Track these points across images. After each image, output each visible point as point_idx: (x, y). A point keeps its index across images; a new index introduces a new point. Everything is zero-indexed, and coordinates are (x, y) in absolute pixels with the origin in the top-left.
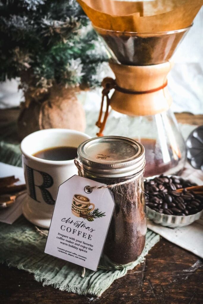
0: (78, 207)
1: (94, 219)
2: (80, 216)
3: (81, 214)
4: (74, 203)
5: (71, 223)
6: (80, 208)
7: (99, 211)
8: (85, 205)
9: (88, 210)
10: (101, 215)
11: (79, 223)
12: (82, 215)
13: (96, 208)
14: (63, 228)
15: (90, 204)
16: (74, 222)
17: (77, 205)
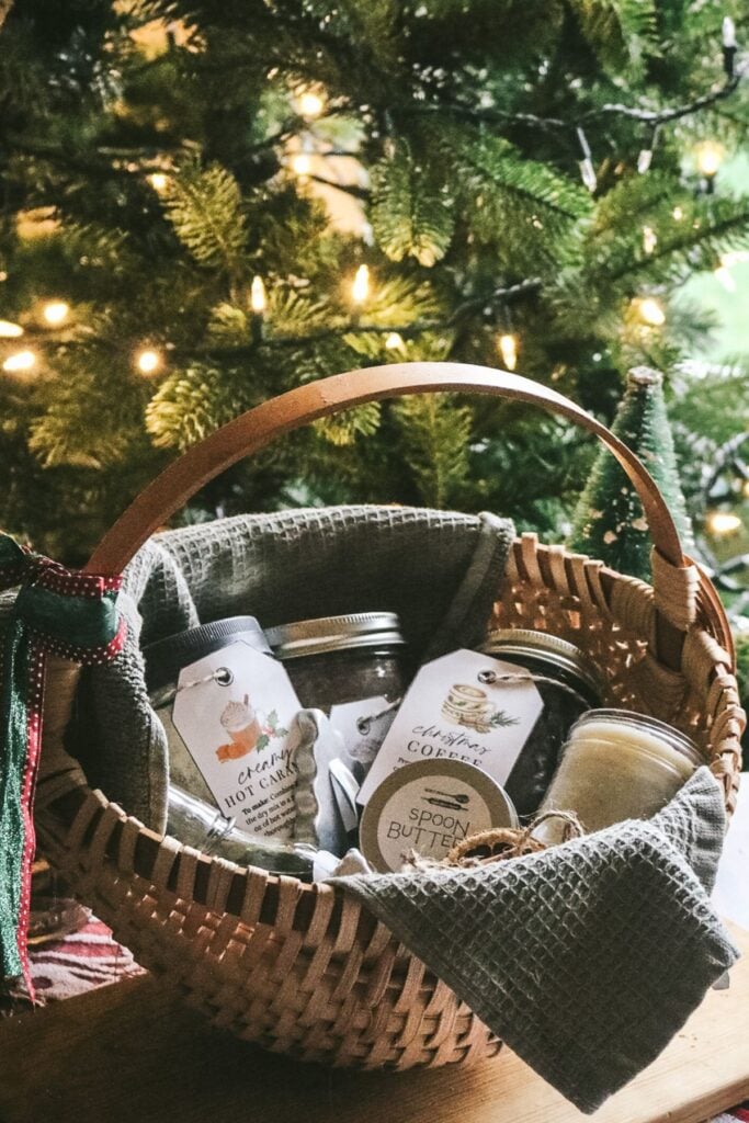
0: (457, 707)
1: (490, 729)
2: (460, 723)
3: (462, 718)
4: (451, 699)
5: (435, 736)
6: (463, 708)
7: (505, 716)
8: (474, 705)
9: (479, 713)
10: (510, 722)
11: (455, 737)
12: (462, 721)
13: (498, 710)
14: (413, 747)
15: (485, 703)
16: (443, 734)
17: (456, 704)
